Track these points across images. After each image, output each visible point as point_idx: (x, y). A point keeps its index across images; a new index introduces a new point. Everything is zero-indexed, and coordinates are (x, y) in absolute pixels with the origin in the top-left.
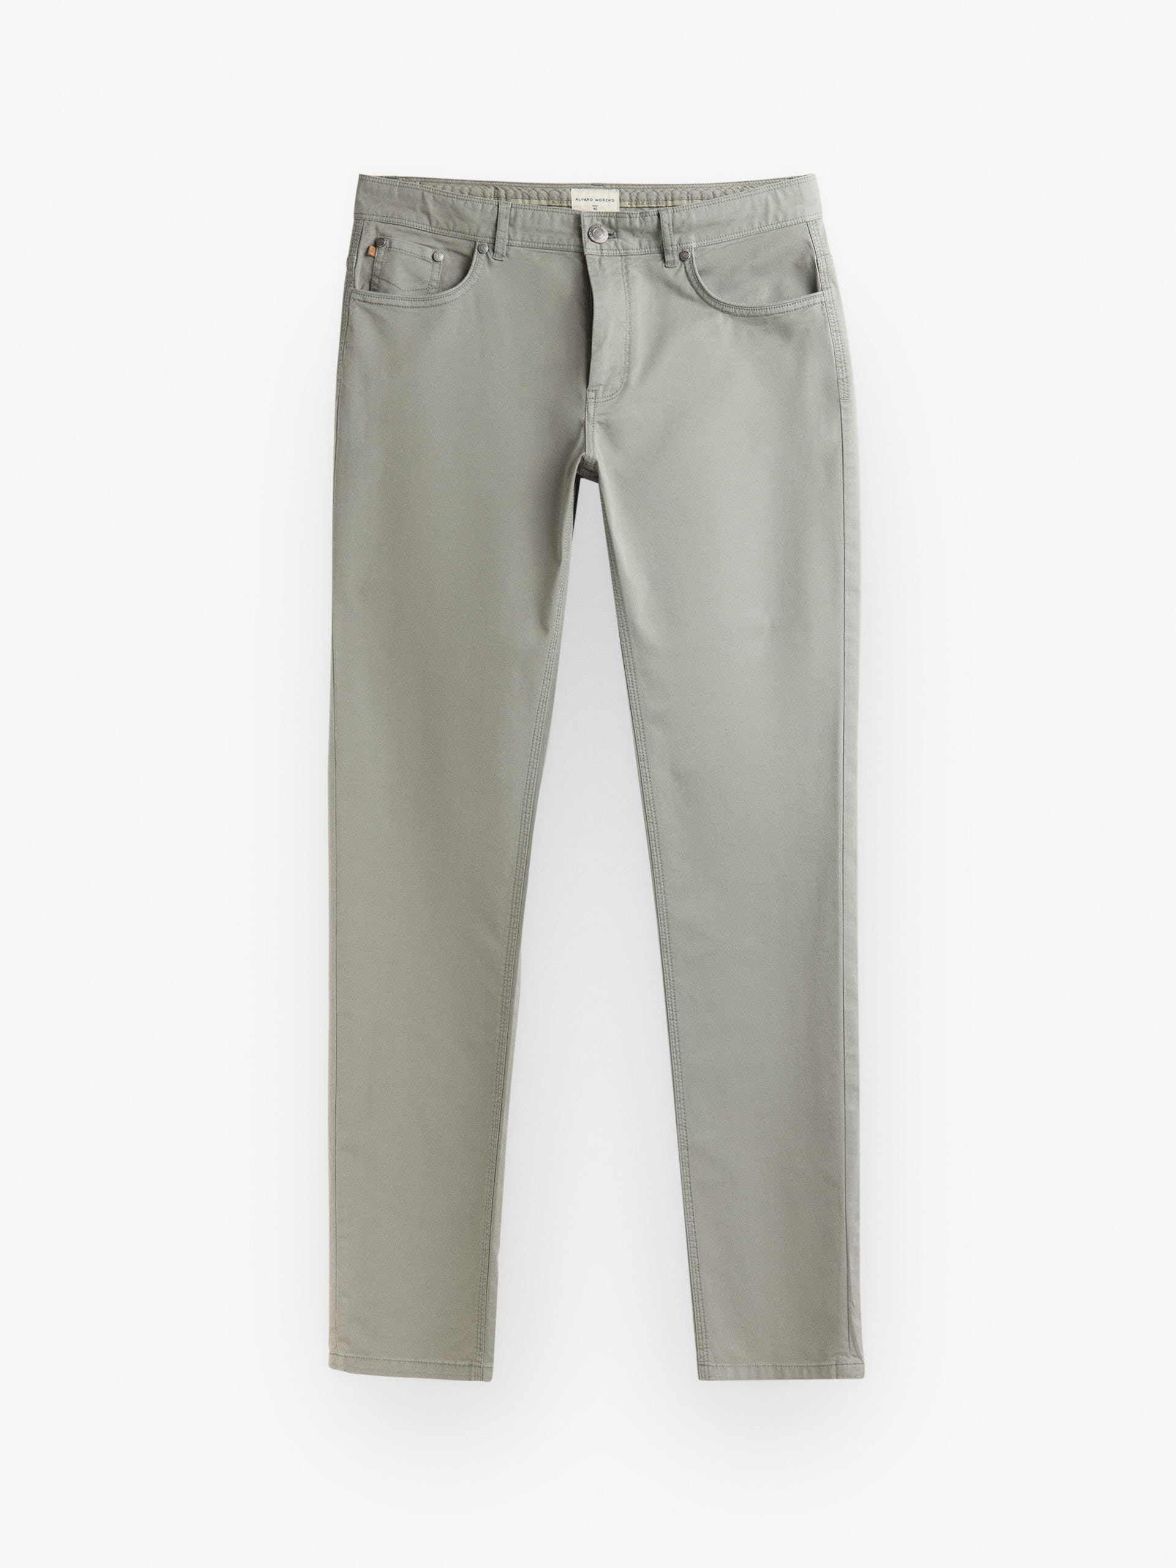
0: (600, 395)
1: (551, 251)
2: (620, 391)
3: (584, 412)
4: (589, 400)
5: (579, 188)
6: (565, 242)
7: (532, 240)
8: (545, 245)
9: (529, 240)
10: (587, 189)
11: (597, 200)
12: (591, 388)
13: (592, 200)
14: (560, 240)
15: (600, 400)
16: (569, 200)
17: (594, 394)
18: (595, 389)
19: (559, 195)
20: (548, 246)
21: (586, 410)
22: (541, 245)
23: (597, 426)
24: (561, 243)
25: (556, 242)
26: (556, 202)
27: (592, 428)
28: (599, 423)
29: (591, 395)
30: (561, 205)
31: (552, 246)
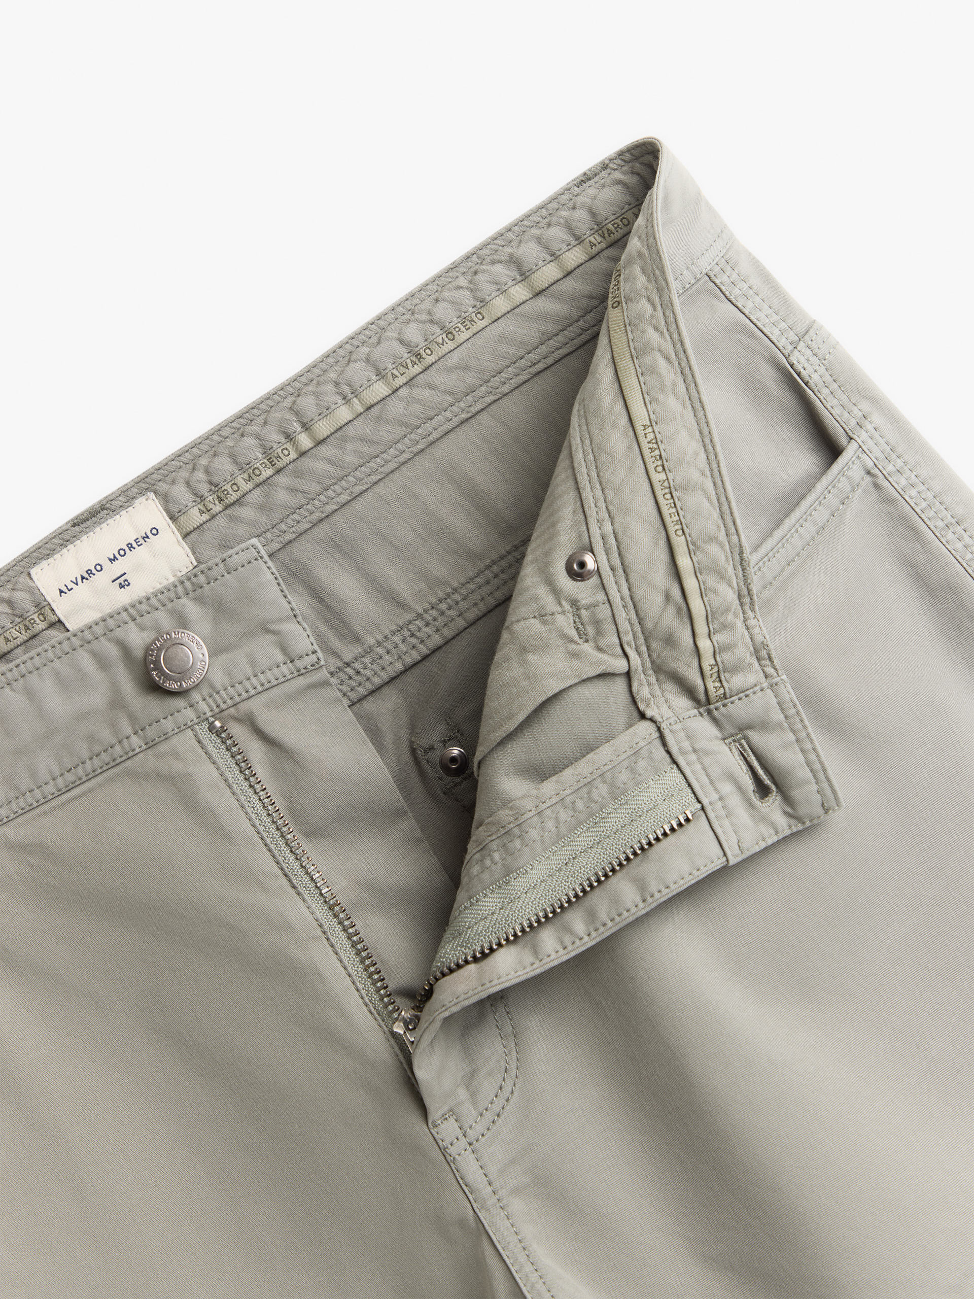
0: (468, 1112)
1: (89, 785)
2: (514, 1065)
3: (461, 1193)
4: (452, 1150)
5: (48, 556)
6: (106, 735)
7: (17, 788)
8: (60, 781)
9: (12, 795)
10: (70, 547)
11: (113, 560)
12: (440, 1113)
13: (99, 568)
14: (91, 739)
15: (479, 1128)
16: (42, 606)
17: (452, 1120)
18: (446, 1108)
19: (8, 610)
20: (70, 777)
21: (463, 1185)
22: (50, 788)
23: (517, 1205)
24: (97, 748)
25: (85, 754)
26: (16, 634)
27: (507, 1223)
28: (516, 1191)
29: (448, 1130)
30: (29, 634)
31: (80, 771)
